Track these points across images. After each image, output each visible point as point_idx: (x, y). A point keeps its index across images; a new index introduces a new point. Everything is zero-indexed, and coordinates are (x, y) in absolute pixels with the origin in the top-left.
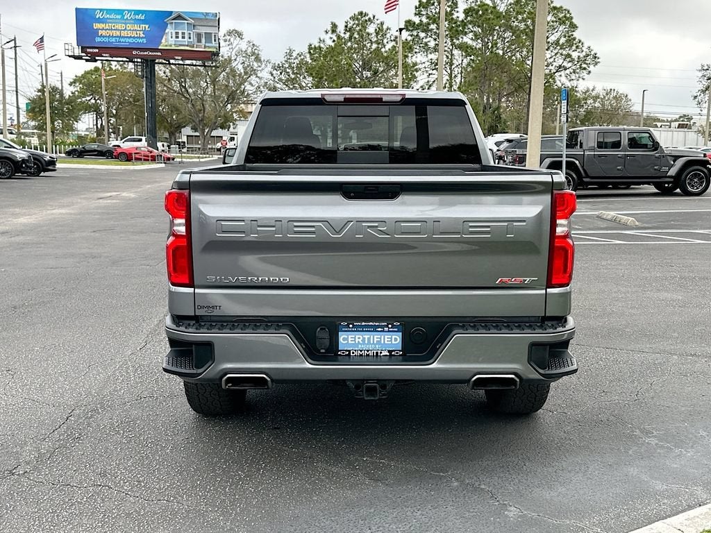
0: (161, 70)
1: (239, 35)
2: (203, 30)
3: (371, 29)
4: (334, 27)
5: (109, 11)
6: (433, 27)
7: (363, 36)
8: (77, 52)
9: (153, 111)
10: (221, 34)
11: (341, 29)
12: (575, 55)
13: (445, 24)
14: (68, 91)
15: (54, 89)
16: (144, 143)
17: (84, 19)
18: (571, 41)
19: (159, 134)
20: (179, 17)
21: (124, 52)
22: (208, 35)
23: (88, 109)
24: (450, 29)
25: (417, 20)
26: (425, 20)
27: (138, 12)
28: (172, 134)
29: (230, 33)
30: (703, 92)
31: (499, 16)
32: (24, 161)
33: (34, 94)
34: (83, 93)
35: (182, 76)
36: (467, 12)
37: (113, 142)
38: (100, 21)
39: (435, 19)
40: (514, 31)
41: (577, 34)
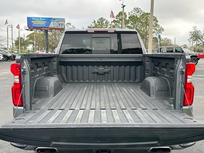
0: (49, 33)
1: (70, 24)
2: (60, 23)
3: (104, 22)
4: (95, 22)
5: (36, 18)
6: (121, 22)
7: (102, 24)
8: (28, 28)
9: (47, 44)
10: (65, 24)
11: (96, 22)
12: (158, 29)
13: (123, 21)
14: (26, 39)
15: (22, 38)
16: (45, 52)
17: (30, 20)
18: (156, 25)
19: (49, 50)
20: (54, 19)
21: (40, 28)
22: (62, 24)
23: (31, 43)
24: (125, 22)
25: (116, 20)
26: (118, 20)
27: (43, 18)
28: (53, 50)
29: (67, 24)
30: (191, 38)
31: (138, 18)
32: (10, 56)
33: (16, 39)
34: (29, 39)
35: (55, 34)
36: (129, 18)
37: (37, 52)
38: (33, 20)
39: (121, 20)
40: (142, 22)
41: (158, 23)
